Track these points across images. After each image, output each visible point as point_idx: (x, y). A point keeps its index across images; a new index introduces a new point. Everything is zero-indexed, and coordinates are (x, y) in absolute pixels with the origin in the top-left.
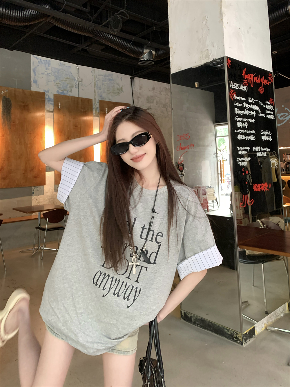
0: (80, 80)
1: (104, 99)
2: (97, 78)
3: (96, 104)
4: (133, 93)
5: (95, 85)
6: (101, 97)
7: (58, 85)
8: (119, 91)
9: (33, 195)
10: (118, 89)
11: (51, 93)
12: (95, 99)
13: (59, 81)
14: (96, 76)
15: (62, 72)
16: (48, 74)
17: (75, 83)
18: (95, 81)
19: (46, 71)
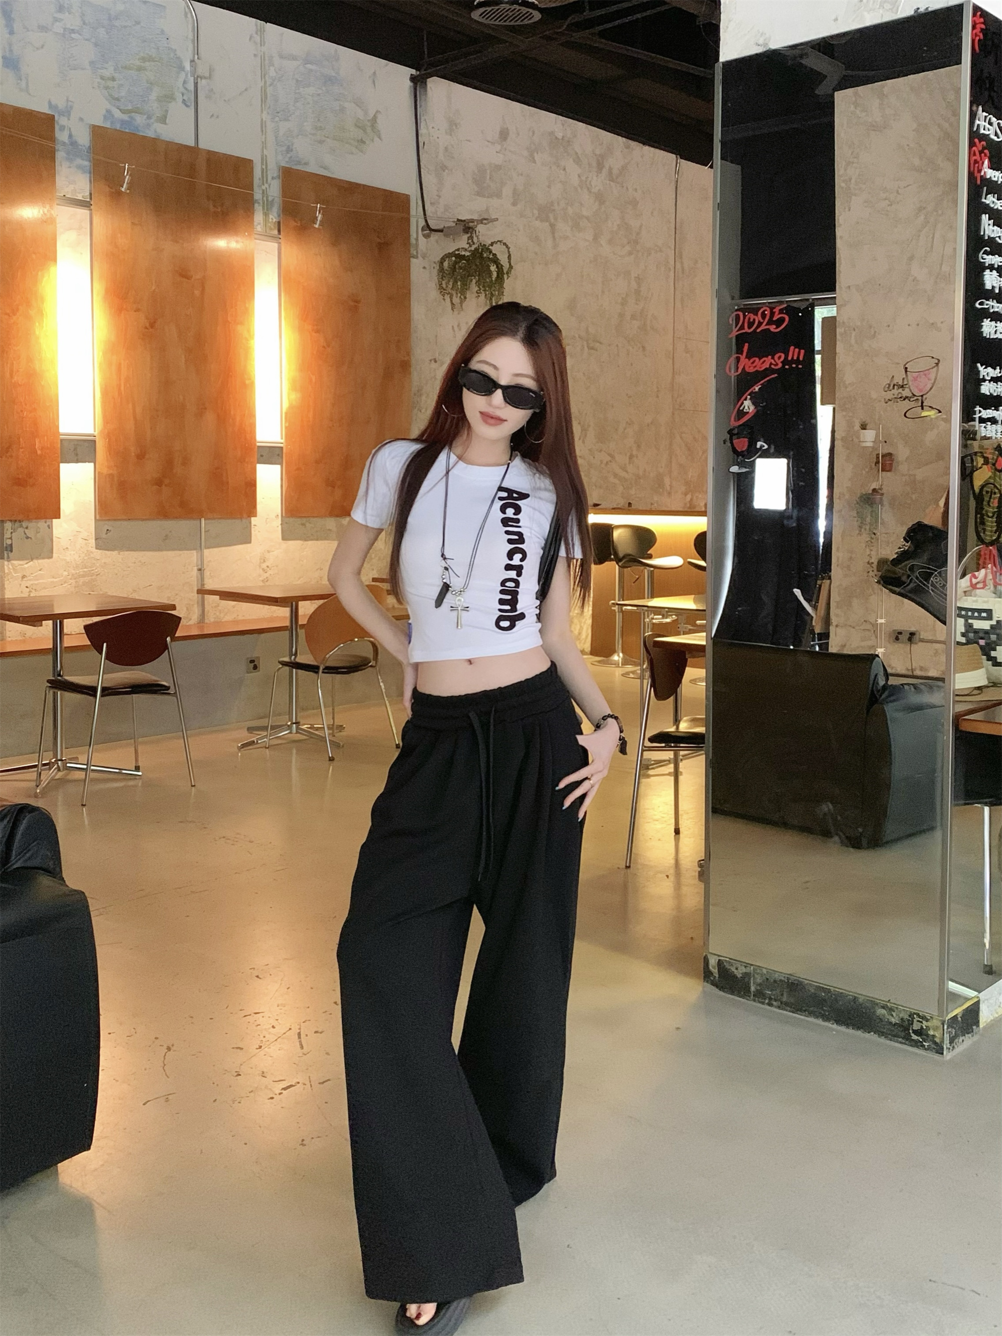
0: (202, 70)
1: (299, 163)
2: (272, 68)
3: (266, 185)
4: (421, 145)
5: (266, 98)
6: (289, 155)
7: (110, 84)
8: (365, 131)
9: (11, 555)
10: (359, 125)
11: (81, 119)
12: (264, 159)
13: (115, 70)
14: (271, 58)
15: (125, 27)
16: (65, 29)
17: (180, 82)
18: (265, 82)
19: (59, 16)
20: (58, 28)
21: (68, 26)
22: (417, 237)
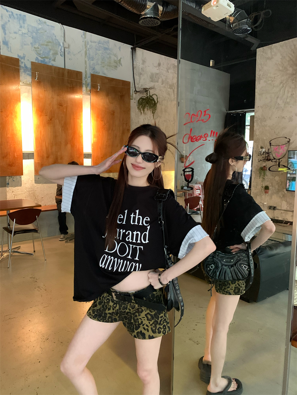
0: (66, 45)
1: (97, 73)
2: (88, 45)
3: (86, 79)
4: (134, 67)
5: (86, 54)
6: (94, 71)
7: (37, 49)
8: (117, 63)
10: (115, 62)
11: (28, 60)
12: (86, 72)
13: (39, 45)
14: (88, 42)
15: (42, 33)
16: (22, 33)
17: (59, 49)
18: (86, 49)
19: (20, 29)
20: (20, 33)
21: (23, 32)
22: (133, 94)
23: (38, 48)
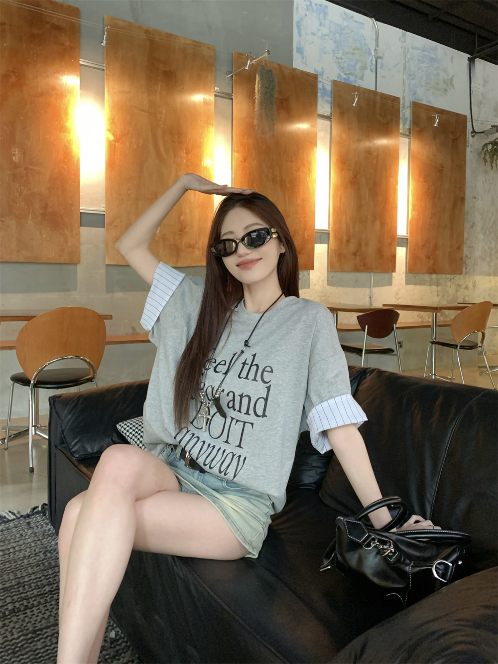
0: (380, 54)
1: (420, 100)
2: (408, 54)
4: (472, 92)
5: (405, 68)
6: (414, 96)
7: (340, 61)
8: (447, 85)
10: (445, 82)
11: (328, 77)
12: (404, 98)
13: (342, 54)
14: (408, 48)
15: (347, 33)
16: (322, 34)
17: (370, 60)
18: (405, 61)
19: (320, 28)
20: (319, 34)
21: (324, 33)
22: (469, 136)
23: (341, 58)
